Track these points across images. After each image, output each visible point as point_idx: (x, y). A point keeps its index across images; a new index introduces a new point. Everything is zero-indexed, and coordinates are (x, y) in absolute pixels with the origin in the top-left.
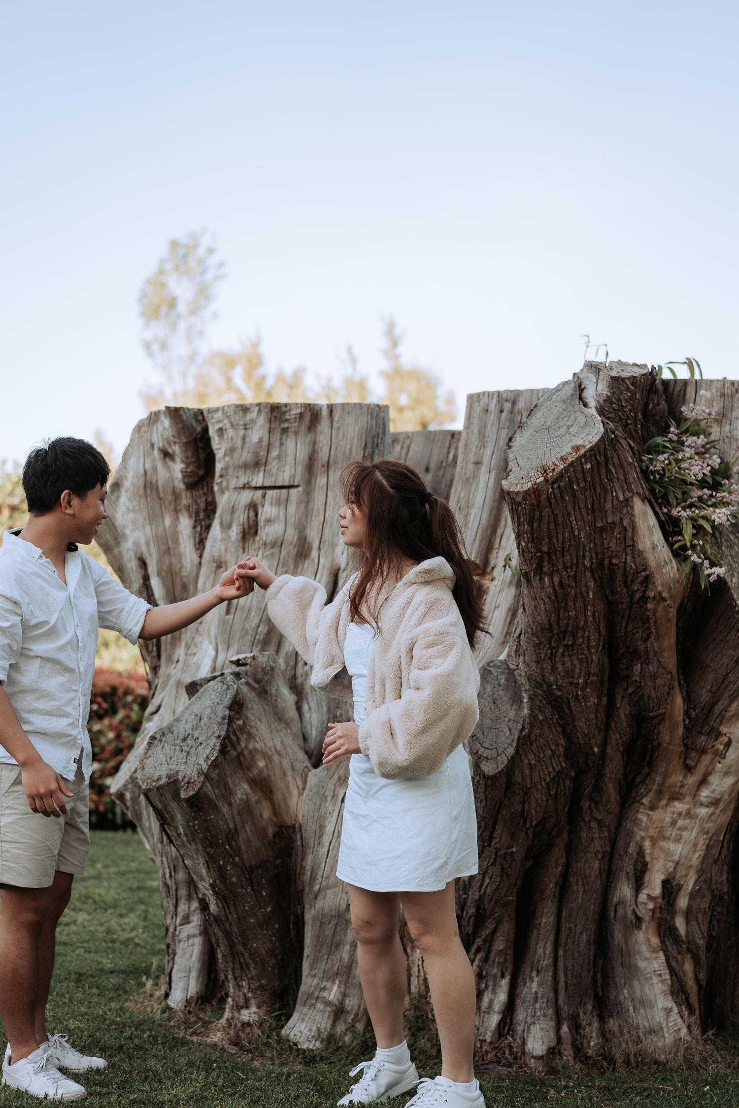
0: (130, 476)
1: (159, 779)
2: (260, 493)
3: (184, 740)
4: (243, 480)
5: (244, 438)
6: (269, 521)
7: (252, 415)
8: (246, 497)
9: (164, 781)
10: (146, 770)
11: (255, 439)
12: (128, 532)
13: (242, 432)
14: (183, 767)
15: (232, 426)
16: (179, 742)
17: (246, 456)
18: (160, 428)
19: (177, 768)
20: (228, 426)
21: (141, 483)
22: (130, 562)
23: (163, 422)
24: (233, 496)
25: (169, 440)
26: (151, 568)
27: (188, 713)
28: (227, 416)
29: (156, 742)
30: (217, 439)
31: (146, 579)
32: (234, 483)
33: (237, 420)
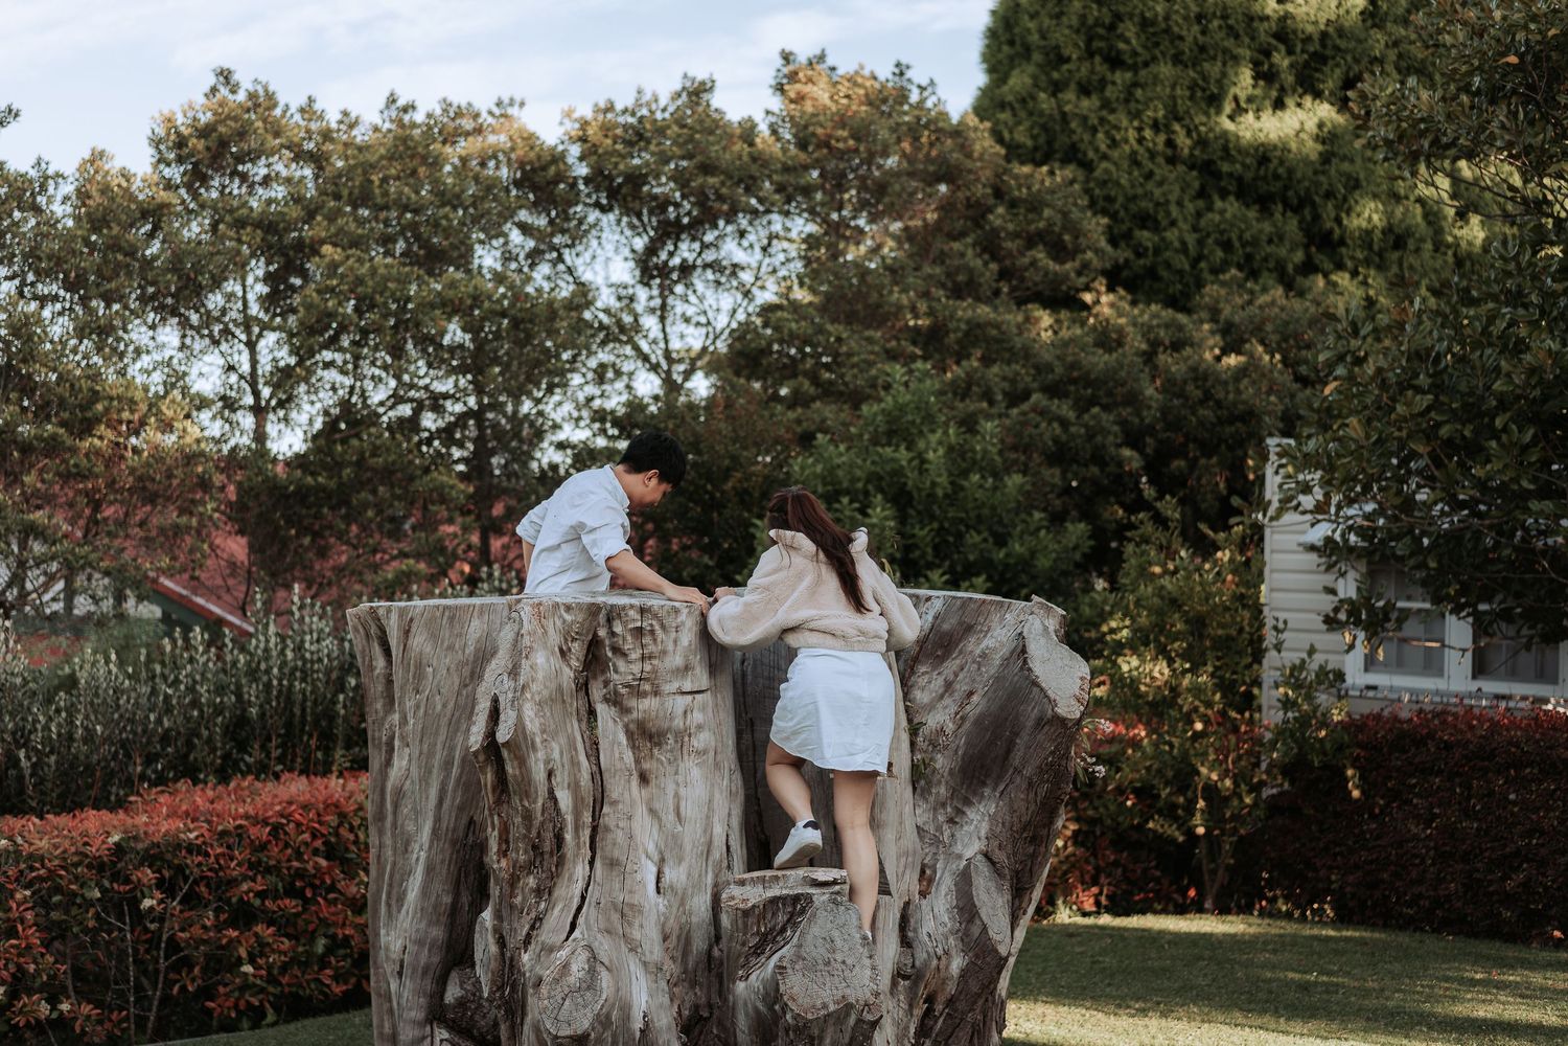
0: (540, 675)
1: (825, 1006)
3: (828, 963)
5: (675, 641)
6: (699, 727)
7: (683, 616)
9: (832, 1008)
10: (800, 1001)
11: (685, 644)
12: (538, 740)
13: (673, 634)
14: (848, 991)
15: (663, 627)
16: (821, 967)
17: (678, 660)
18: (559, 623)
19: (840, 994)
20: (657, 627)
21: (553, 686)
22: (539, 774)
23: (561, 617)
24: (669, 702)
25: (568, 636)
26: (559, 779)
27: (809, 938)
28: (655, 616)
29: (789, 971)
30: (629, 638)
31: (551, 792)
32: (668, 688)
33: (670, 622)
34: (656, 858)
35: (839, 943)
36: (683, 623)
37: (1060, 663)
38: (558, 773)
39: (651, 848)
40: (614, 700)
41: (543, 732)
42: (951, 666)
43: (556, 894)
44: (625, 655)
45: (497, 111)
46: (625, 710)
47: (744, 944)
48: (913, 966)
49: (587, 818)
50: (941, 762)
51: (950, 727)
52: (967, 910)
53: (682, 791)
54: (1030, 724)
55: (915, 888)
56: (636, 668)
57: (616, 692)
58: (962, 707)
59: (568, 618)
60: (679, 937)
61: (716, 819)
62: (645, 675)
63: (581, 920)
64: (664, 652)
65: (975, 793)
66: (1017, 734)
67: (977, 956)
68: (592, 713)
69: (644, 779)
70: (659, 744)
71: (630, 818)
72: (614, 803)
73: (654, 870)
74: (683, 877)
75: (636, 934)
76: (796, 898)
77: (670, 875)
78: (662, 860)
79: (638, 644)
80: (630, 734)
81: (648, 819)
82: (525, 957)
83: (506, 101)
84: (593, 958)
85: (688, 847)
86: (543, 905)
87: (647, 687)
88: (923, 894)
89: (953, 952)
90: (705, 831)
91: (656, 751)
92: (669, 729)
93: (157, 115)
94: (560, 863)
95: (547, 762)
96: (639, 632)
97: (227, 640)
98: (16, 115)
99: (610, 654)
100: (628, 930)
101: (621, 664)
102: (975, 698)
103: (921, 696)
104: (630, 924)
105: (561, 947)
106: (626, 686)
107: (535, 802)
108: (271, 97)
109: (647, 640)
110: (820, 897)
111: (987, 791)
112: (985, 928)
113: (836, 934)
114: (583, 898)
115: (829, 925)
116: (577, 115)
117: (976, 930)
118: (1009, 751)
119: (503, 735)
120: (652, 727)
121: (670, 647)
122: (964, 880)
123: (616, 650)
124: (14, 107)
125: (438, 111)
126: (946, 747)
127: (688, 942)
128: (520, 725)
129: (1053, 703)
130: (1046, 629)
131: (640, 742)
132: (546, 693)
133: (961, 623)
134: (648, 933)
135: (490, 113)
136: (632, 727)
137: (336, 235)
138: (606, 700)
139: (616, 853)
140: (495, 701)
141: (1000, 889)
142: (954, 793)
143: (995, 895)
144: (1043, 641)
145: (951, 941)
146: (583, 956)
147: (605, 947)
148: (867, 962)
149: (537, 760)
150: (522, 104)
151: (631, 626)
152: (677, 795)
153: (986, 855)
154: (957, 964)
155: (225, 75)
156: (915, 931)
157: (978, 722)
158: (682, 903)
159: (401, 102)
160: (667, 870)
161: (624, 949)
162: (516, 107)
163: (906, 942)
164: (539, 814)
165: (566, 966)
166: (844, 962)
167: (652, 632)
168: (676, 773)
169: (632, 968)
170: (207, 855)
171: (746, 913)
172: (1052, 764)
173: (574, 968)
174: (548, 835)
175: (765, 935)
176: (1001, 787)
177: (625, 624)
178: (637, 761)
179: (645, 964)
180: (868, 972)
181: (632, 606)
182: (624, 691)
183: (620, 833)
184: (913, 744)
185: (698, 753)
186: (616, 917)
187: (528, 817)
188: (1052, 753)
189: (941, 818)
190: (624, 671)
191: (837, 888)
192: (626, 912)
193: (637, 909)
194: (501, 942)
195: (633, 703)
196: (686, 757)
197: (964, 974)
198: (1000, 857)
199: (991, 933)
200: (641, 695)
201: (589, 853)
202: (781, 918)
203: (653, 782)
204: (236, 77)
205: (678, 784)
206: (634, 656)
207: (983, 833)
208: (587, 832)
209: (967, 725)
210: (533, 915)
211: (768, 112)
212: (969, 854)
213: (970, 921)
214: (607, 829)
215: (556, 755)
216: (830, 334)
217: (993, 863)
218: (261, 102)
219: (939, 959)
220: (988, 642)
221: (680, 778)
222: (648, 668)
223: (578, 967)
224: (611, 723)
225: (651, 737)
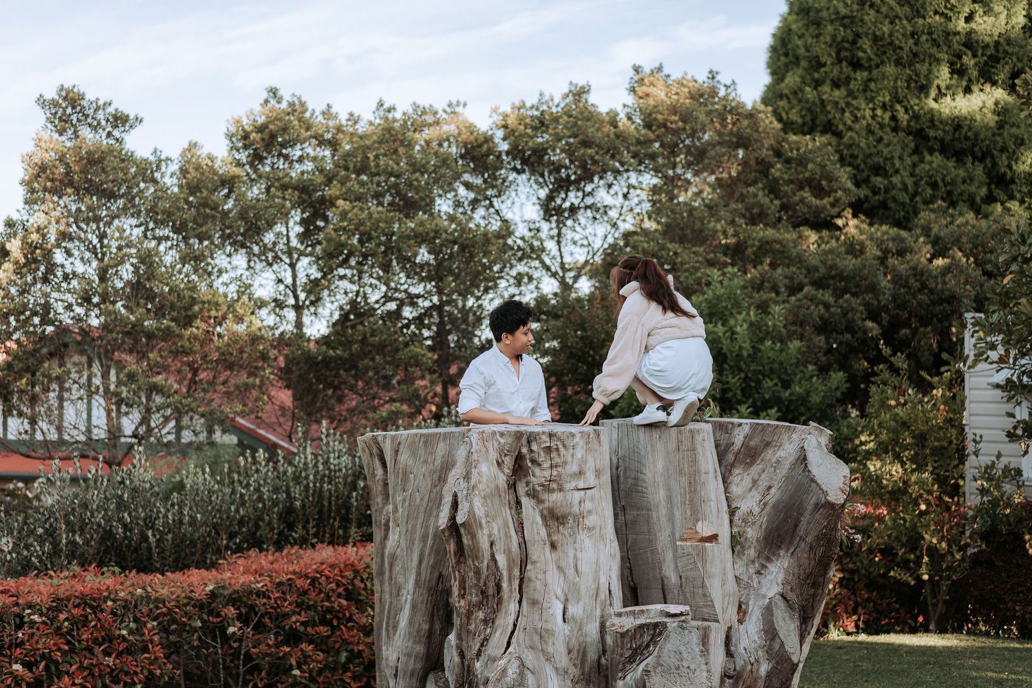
0: (484, 479)
2: (583, 492)
3: (678, 668)
4: (573, 485)
5: (573, 456)
6: (590, 512)
7: (577, 439)
8: (578, 495)
11: (580, 456)
12: (483, 521)
13: (571, 451)
15: (564, 446)
16: (673, 671)
17: (574, 468)
18: (496, 444)
20: (560, 446)
21: (493, 486)
22: (484, 544)
23: (497, 440)
24: (569, 495)
25: (502, 453)
26: (497, 547)
27: (665, 651)
28: (559, 439)
29: (652, 673)
30: (542, 454)
31: (493, 556)
32: (568, 486)
33: (569, 443)
34: (563, 599)
35: (685, 655)
36: (577, 444)
37: (829, 466)
38: (497, 543)
39: (559, 592)
40: (533, 495)
41: (487, 516)
42: (755, 469)
43: (497, 622)
44: (539, 465)
45: (449, 110)
46: (540, 501)
47: (621, 656)
48: (735, 670)
49: (517, 572)
50: (752, 533)
51: (756, 510)
52: (770, 633)
53: (579, 554)
54: (810, 507)
55: (735, 617)
56: (547, 473)
57: (534, 490)
58: (764, 496)
59: (502, 441)
60: (578, 651)
61: (601, 573)
62: (553, 478)
63: (514, 640)
64: (565, 463)
65: (774, 554)
66: (801, 515)
67: (777, 663)
68: (518, 503)
69: (553, 546)
70: (563, 523)
71: (545, 573)
72: (534, 563)
73: (562, 607)
74: (581, 611)
75: (550, 649)
76: (656, 625)
77: (572, 610)
78: (567, 600)
79: (548, 458)
80: (544, 517)
81: (556, 573)
82: (478, 665)
83: (454, 103)
84: (522, 665)
85: (583, 591)
86: (488, 630)
87: (554, 486)
88: (741, 621)
89: (762, 660)
90: (594, 581)
91: (561, 528)
92: (570, 514)
93: (230, 119)
94: (500, 602)
95: (490, 536)
96: (548, 449)
97: (280, 458)
98: (141, 121)
99: (529, 464)
100: (545, 647)
101: (537, 471)
102: (773, 491)
103: (735, 490)
104: (546, 643)
105: (501, 658)
106: (542, 485)
107: (482, 562)
108: (303, 104)
109: (554, 455)
110: (672, 624)
111: (782, 552)
112: (782, 645)
113: (683, 649)
114: (515, 626)
115: (678, 643)
116: (501, 110)
117: (776, 646)
118: (796, 526)
119: (460, 519)
120: (558, 512)
121: (570, 459)
122: (768, 611)
123: (534, 461)
124: (139, 116)
125: (411, 111)
126: (753, 524)
127: (584, 654)
128: (471, 512)
129: (826, 493)
130: (819, 444)
131: (550, 522)
132: (488, 490)
133: (762, 441)
134: (558, 649)
135: (445, 111)
136: (545, 512)
137: (346, 193)
138: (528, 494)
139: (536, 596)
140: (455, 496)
141: (792, 618)
142: (760, 554)
143: (789, 622)
144: (818, 452)
145: (760, 653)
146: (516, 664)
147: (530, 658)
148: (704, 667)
149: (483, 535)
150: (465, 105)
151: (543, 446)
152: (575, 557)
153: (782, 595)
154: (764, 668)
155: (274, 92)
156: (736, 646)
157: (775, 506)
158: (580, 629)
159: (386, 106)
160: (569, 607)
161: (543, 659)
162: (461, 107)
163: (729, 654)
164: (485, 570)
165: (504, 671)
166: (688, 667)
167: (557, 449)
168: (575, 543)
169: (548, 671)
170: (269, 598)
171: (623, 635)
172: (825, 534)
173: (510, 672)
174: (491, 584)
175: (636, 649)
176: (792, 550)
177: (539, 444)
178: (549, 535)
179: (556, 669)
180: (705, 674)
181: (544, 433)
182: (539, 488)
183: (538, 583)
184: (731, 521)
185: (589, 529)
186: (536, 638)
187: (478, 572)
188: (826, 526)
189: (752, 571)
190: (539, 476)
191: (683, 618)
192: (543, 635)
193: (551, 633)
194: (462, 655)
195: (545, 496)
196: (581, 532)
197: (770, 675)
198: (792, 596)
199: (786, 647)
200: (551, 491)
201: (518, 596)
202: (646, 638)
203: (560, 549)
204: (281, 93)
205: (576, 550)
206: (546, 465)
207: (780, 581)
208: (517, 582)
209: (768, 509)
210: (482, 637)
211: (625, 106)
212: (771, 594)
213: (773, 639)
214: (530, 580)
215: (495, 531)
216: (670, 250)
217: (787, 601)
218: (297, 108)
219: (752, 665)
220: (781, 453)
221: (578, 546)
222: (555, 473)
223: (512, 671)
224: (531, 510)
225: (558, 519)
